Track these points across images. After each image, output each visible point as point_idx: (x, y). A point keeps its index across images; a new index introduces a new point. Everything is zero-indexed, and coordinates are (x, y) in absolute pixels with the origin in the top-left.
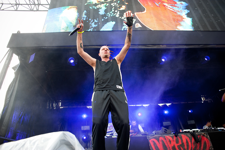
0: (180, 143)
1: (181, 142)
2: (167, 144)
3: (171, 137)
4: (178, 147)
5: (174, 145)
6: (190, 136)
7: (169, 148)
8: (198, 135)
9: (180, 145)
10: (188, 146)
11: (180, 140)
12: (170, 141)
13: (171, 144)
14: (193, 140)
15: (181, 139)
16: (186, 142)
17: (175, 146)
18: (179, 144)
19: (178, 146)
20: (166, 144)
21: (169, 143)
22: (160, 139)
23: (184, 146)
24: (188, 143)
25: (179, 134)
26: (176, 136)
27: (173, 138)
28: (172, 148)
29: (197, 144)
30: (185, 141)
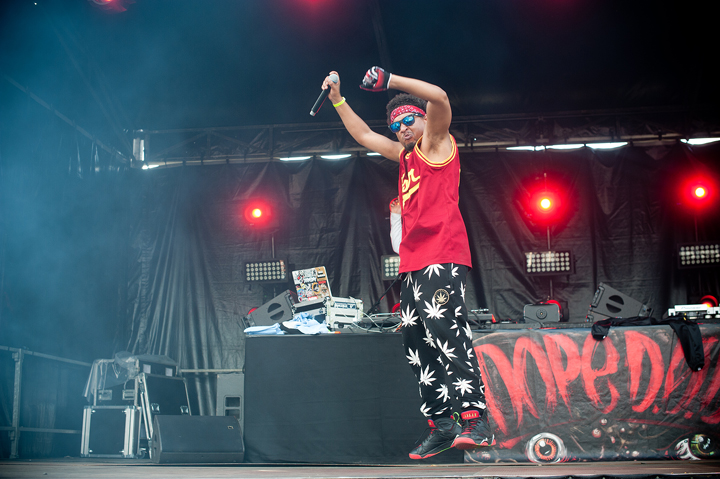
0: (612, 367)
1: (615, 363)
2: (550, 367)
3: (573, 339)
4: (596, 386)
5: (580, 378)
6: (665, 338)
7: (556, 385)
8: (708, 336)
9: (610, 375)
10: (645, 380)
11: (612, 354)
12: (564, 359)
13: (568, 370)
14: (678, 357)
15: (619, 352)
16: (643, 365)
17: (585, 377)
18: (605, 373)
19: (597, 381)
20: (543, 371)
21: (556, 365)
22: (521, 345)
23: (628, 380)
24: (650, 369)
25: (612, 331)
26: (598, 337)
27: (581, 346)
28: (568, 388)
29: (694, 375)
30: (635, 359)
